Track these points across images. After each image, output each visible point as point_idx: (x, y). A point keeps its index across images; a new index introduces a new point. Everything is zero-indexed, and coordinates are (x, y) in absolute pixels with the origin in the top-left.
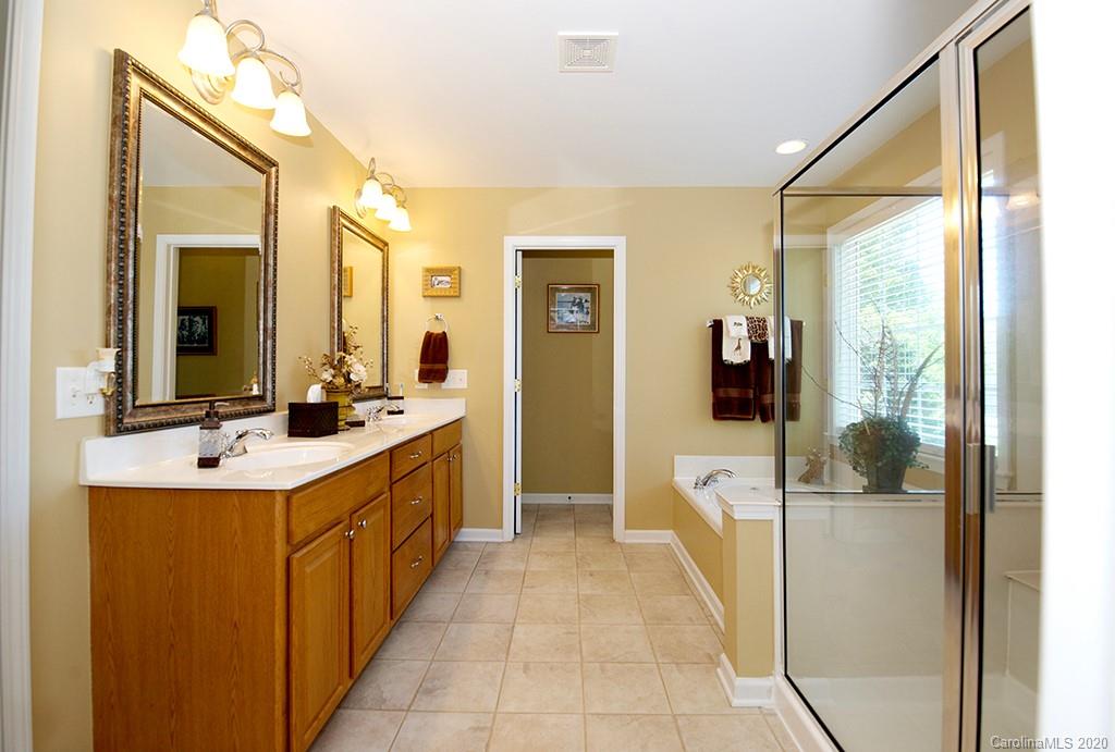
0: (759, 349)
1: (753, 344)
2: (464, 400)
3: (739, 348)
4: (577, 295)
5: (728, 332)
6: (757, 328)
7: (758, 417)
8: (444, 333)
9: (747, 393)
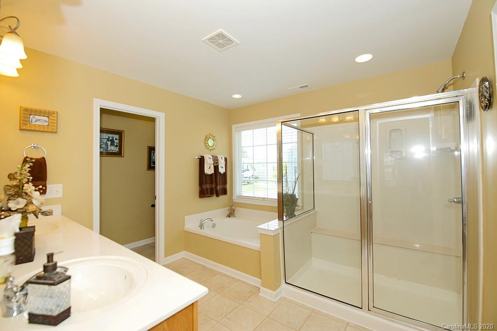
0: (216, 168)
1: (214, 166)
2: (61, 205)
3: (210, 168)
4: (110, 135)
5: (207, 161)
6: (216, 160)
7: (215, 195)
8: (44, 158)
9: (212, 186)
